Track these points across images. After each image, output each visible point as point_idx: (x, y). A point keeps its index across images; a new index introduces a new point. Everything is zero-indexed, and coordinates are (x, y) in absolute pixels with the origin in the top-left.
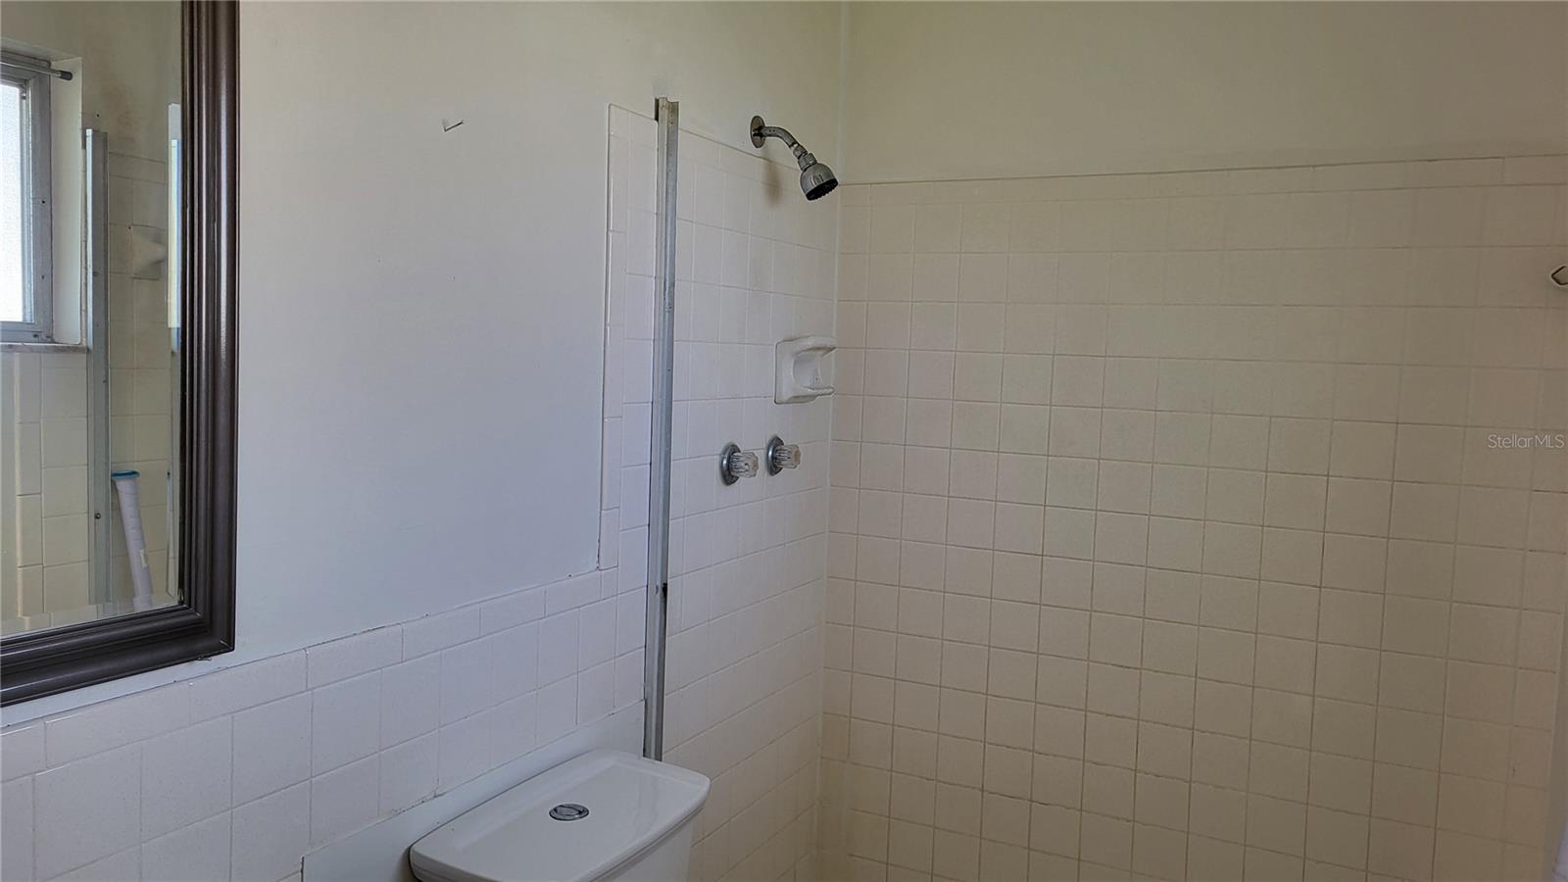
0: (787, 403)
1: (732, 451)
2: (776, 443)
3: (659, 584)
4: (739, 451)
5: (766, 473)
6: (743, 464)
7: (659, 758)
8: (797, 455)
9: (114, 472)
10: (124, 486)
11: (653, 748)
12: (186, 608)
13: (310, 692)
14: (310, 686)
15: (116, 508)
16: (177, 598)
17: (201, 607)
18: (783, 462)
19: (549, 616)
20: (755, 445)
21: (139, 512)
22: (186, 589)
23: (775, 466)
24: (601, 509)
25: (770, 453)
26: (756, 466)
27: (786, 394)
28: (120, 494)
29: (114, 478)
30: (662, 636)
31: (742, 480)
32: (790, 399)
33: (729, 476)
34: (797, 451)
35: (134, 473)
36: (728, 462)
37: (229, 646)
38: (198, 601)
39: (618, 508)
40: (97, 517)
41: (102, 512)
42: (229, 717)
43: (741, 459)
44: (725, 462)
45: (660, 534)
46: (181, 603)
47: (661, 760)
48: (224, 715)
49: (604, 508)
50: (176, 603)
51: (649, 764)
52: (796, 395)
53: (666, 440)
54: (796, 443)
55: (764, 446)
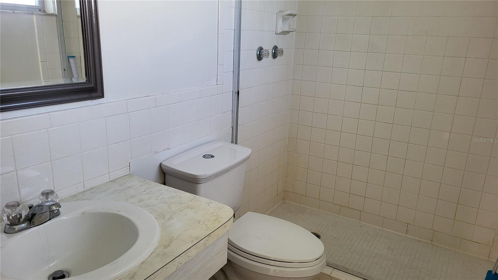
0: (279, 34)
1: (261, 49)
2: (275, 48)
3: (236, 91)
4: (263, 49)
5: (272, 58)
6: (264, 53)
7: (236, 143)
8: (282, 52)
9: (68, 56)
10: (71, 60)
11: (235, 140)
12: (88, 83)
13: (128, 113)
14: (128, 112)
15: (70, 67)
16: (85, 80)
17: (93, 83)
18: (278, 54)
19: (201, 98)
20: (268, 47)
21: (77, 69)
22: (88, 76)
23: (275, 56)
24: (218, 65)
25: (273, 51)
26: (268, 54)
27: (279, 31)
28: (71, 63)
29: (68, 58)
30: (237, 107)
31: (264, 59)
32: (280, 33)
33: (259, 58)
34: (282, 51)
35: (74, 56)
36: (259, 52)
37: (102, 96)
38: (92, 81)
39: (223, 65)
40: (65, 70)
41: (66, 69)
42: (104, 118)
43: (264, 52)
44: (258, 53)
45: (237, 75)
46: (87, 81)
47: (237, 144)
48: (103, 117)
49: (218, 64)
50: (85, 81)
51: (233, 145)
52: (283, 31)
53: (239, 43)
54: (282, 48)
55: (272, 49)
